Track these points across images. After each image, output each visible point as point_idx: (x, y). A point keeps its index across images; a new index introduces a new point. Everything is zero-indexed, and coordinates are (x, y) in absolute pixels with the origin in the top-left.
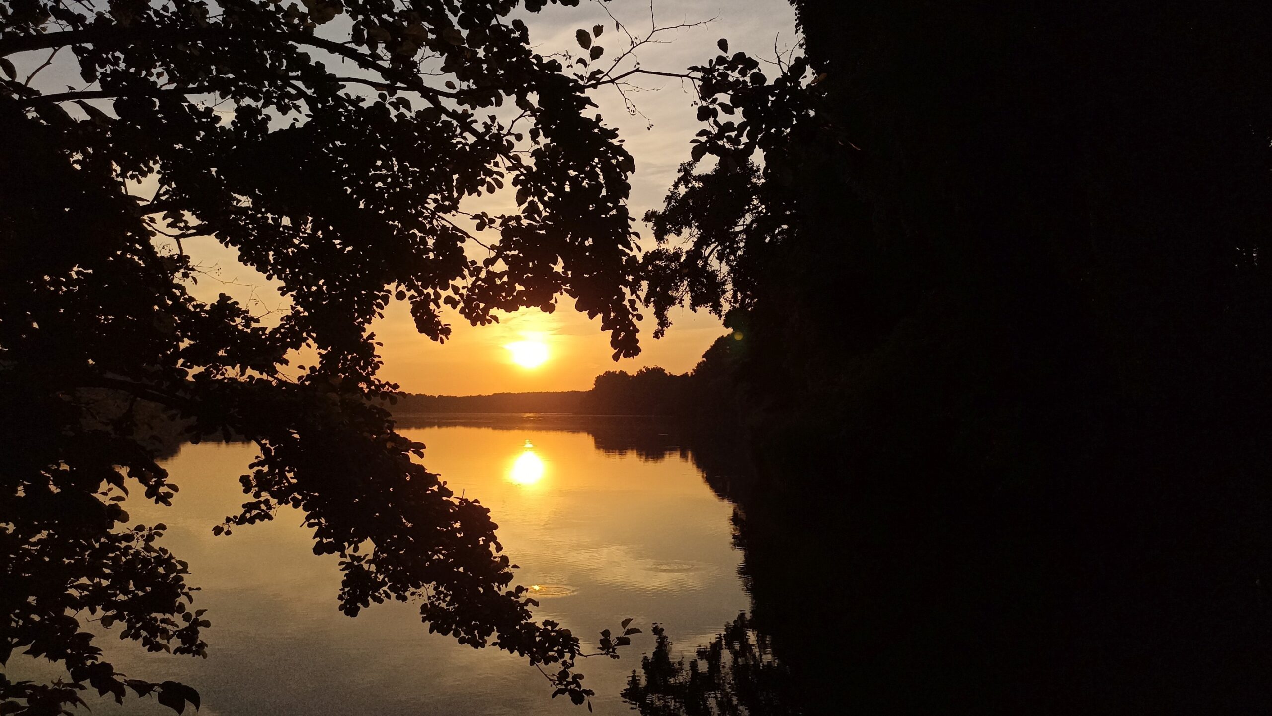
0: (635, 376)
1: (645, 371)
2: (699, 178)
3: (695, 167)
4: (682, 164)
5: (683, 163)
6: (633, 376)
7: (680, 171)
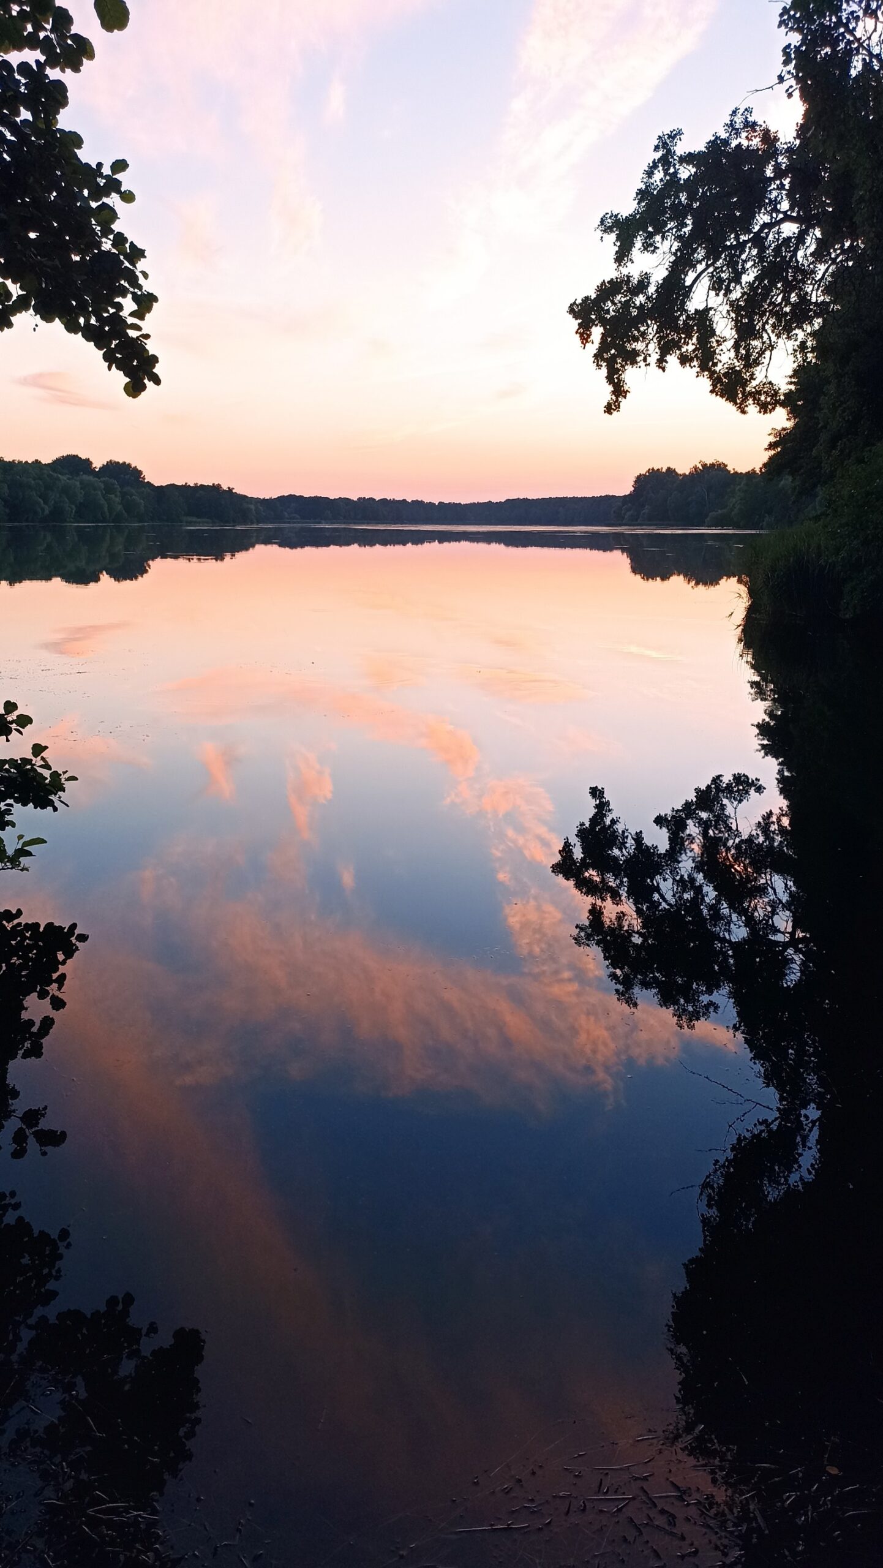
0: (687, 473)
1: (701, 468)
2: (688, 159)
3: (680, 140)
4: (659, 136)
5: (661, 135)
6: (684, 475)
7: (657, 148)
